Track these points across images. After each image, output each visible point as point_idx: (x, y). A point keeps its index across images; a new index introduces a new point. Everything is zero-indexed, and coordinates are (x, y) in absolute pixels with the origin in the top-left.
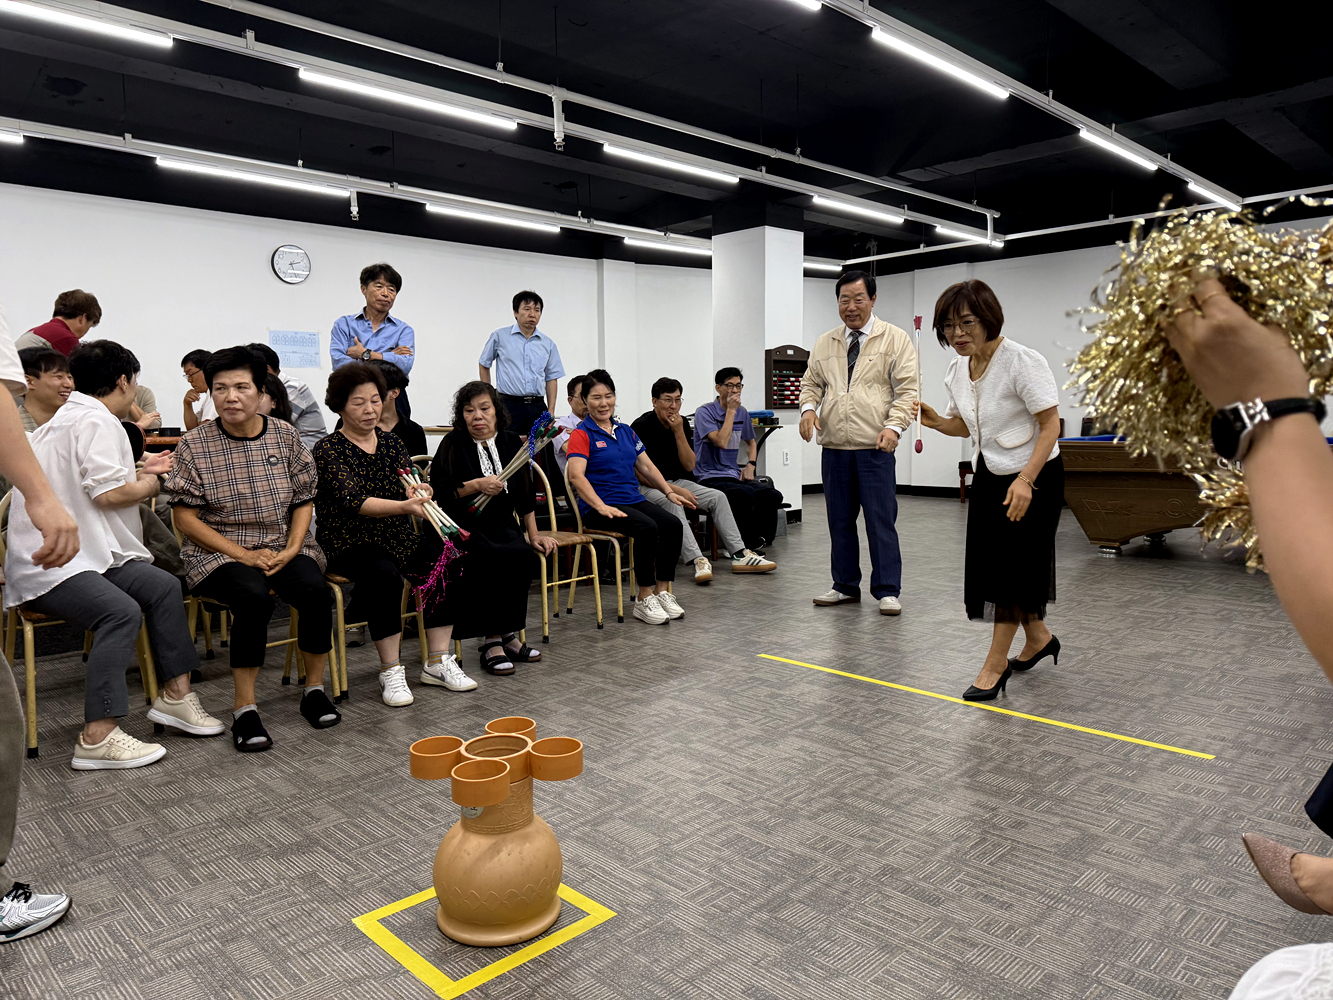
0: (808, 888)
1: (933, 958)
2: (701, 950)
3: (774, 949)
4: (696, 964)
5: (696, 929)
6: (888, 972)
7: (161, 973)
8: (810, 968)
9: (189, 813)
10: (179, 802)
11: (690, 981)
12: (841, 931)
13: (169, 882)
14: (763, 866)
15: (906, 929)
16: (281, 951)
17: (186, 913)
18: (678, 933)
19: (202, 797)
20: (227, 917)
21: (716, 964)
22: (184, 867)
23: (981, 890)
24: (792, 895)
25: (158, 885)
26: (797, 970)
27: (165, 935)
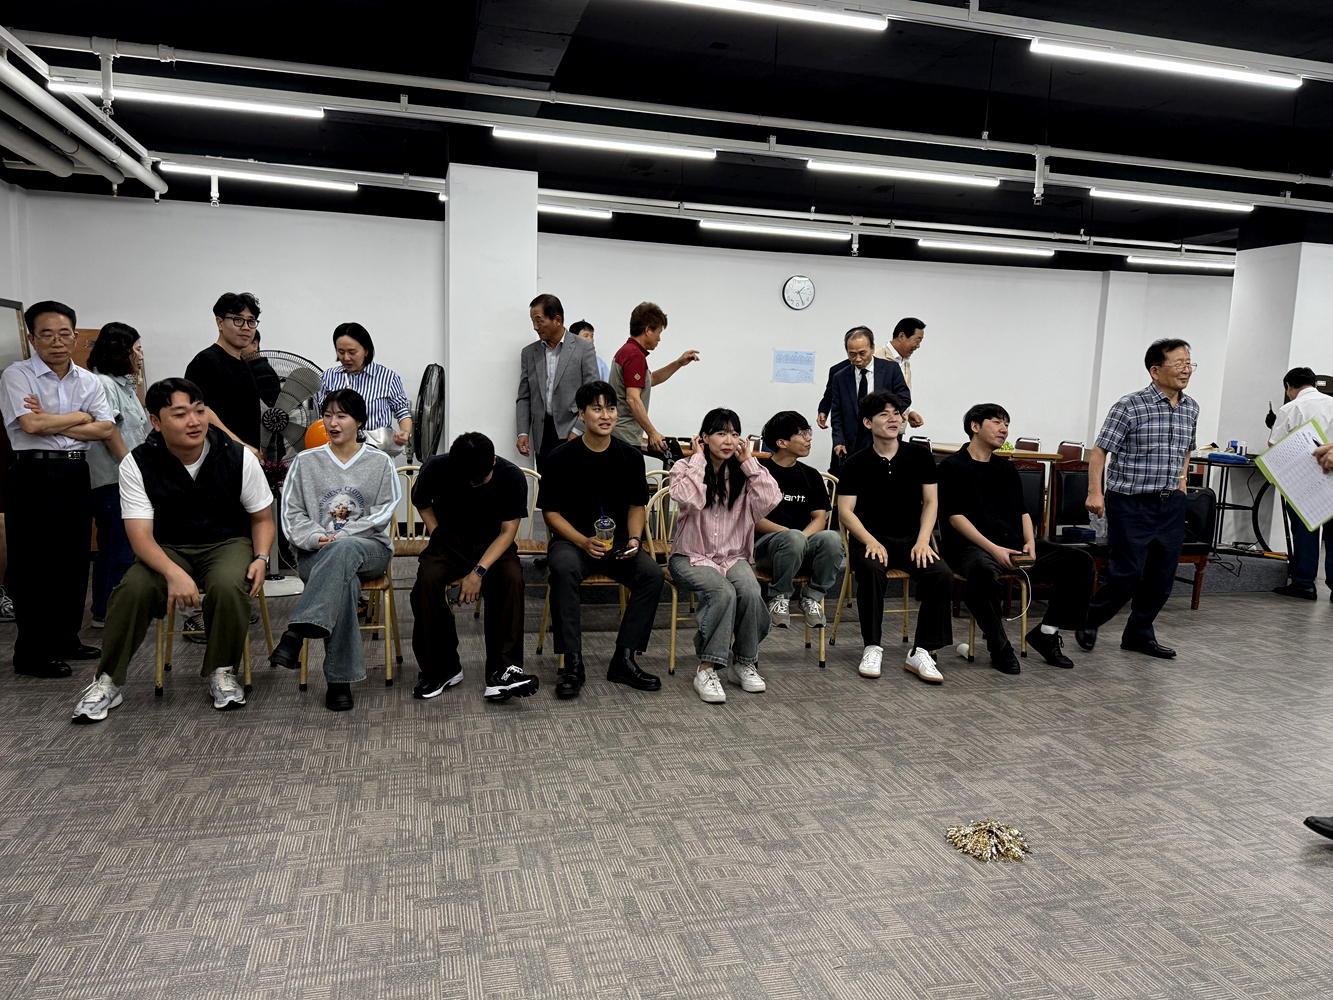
0: (1087, 903)
1: (1161, 976)
2: (977, 916)
3: (1033, 932)
4: (970, 923)
5: (981, 903)
6: (1116, 973)
7: (637, 825)
8: (1055, 951)
9: (666, 735)
10: (660, 726)
11: (959, 930)
12: (1096, 936)
13: (649, 774)
14: (1058, 879)
15: (1152, 952)
16: (704, 833)
17: (655, 796)
18: (966, 901)
19: (674, 725)
20: (677, 804)
21: (984, 926)
22: (658, 768)
23: (1244, 949)
24: (1070, 904)
25: (642, 775)
26: (1043, 948)
27: (642, 805)
